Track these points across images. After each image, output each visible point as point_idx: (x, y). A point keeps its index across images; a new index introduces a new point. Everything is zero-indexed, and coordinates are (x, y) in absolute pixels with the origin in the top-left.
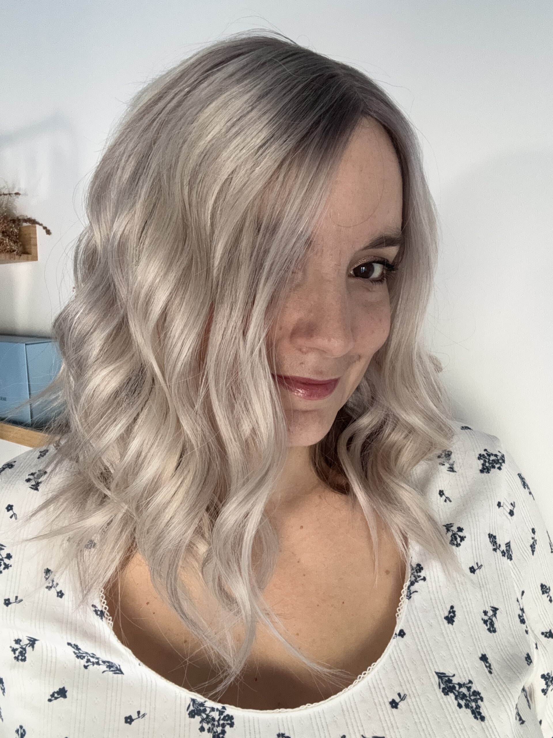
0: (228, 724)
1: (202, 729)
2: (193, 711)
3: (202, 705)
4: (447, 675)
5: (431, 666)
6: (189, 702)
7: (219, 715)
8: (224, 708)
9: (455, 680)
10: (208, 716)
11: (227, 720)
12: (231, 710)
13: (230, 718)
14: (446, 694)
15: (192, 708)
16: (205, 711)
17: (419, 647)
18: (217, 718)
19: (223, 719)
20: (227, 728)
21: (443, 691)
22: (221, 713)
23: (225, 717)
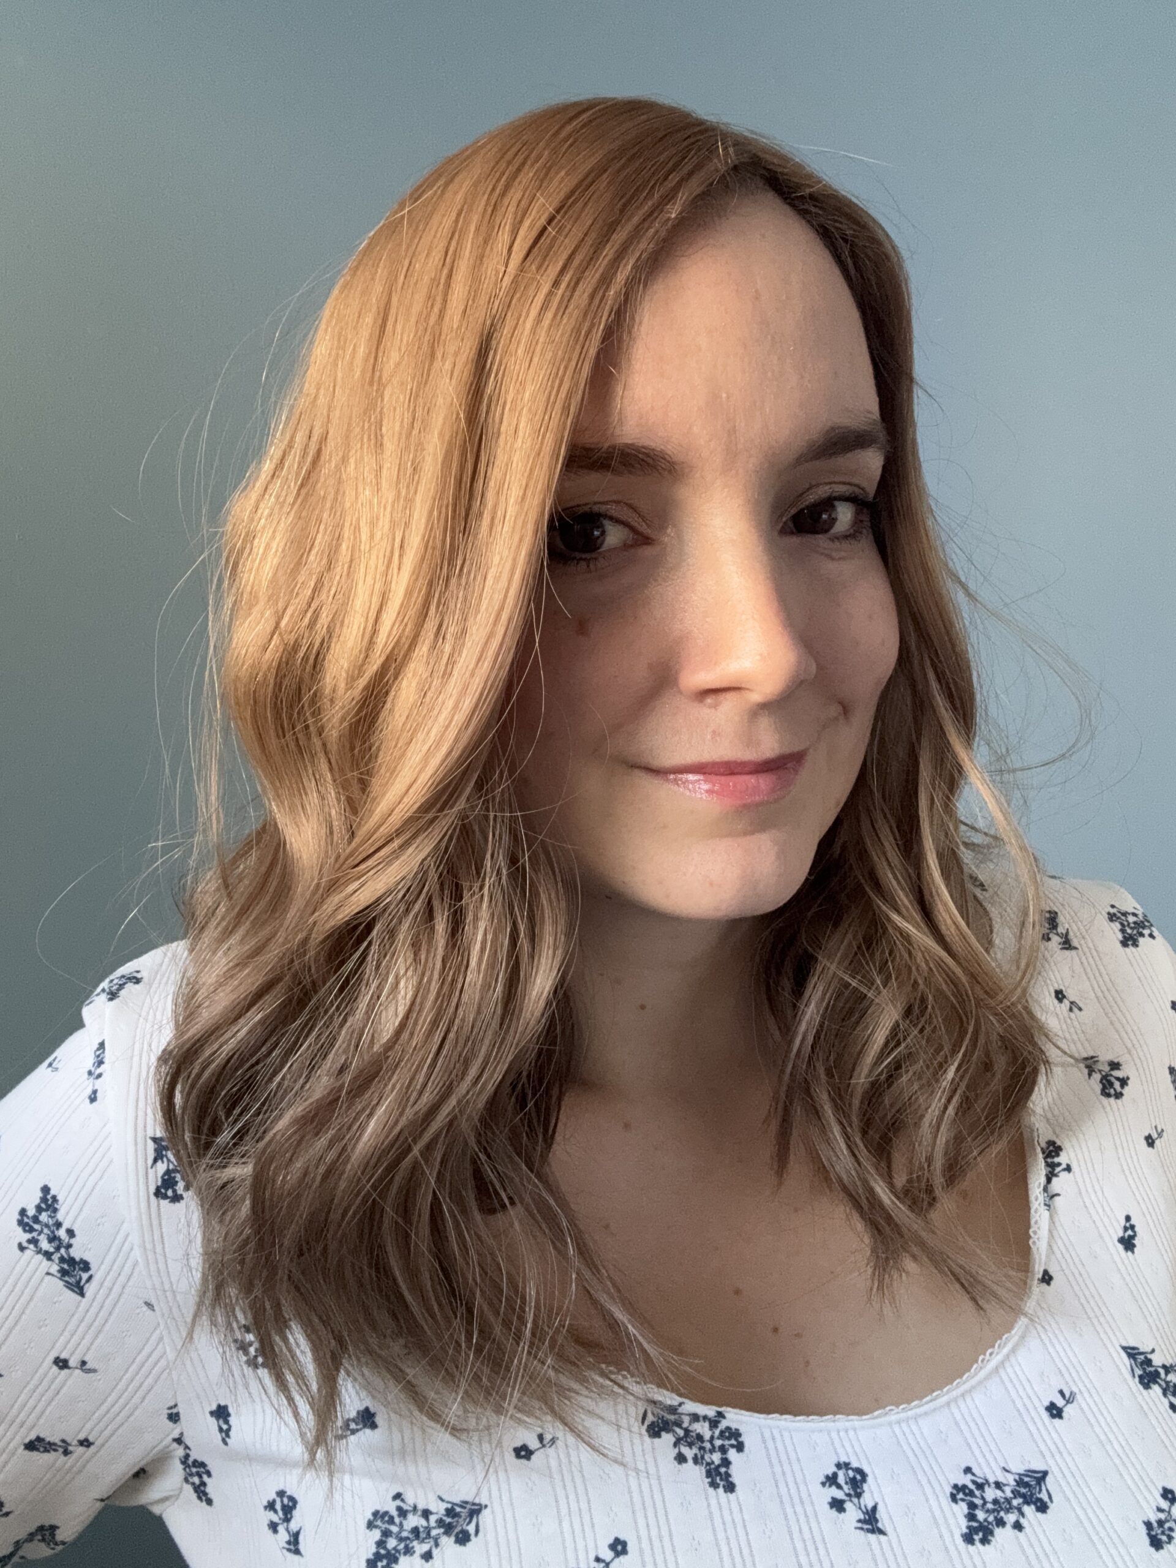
2: (654, 1424)
3: (674, 1410)
4: (1141, 1350)
5: (1111, 1333)
6: (643, 1406)
7: (712, 1429)
9: (1157, 1360)
10: (687, 1431)
13: (735, 1434)
14: (1147, 1386)
15: (651, 1418)
17: (1083, 1301)
19: (720, 1437)
20: (732, 1454)
21: (1141, 1382)
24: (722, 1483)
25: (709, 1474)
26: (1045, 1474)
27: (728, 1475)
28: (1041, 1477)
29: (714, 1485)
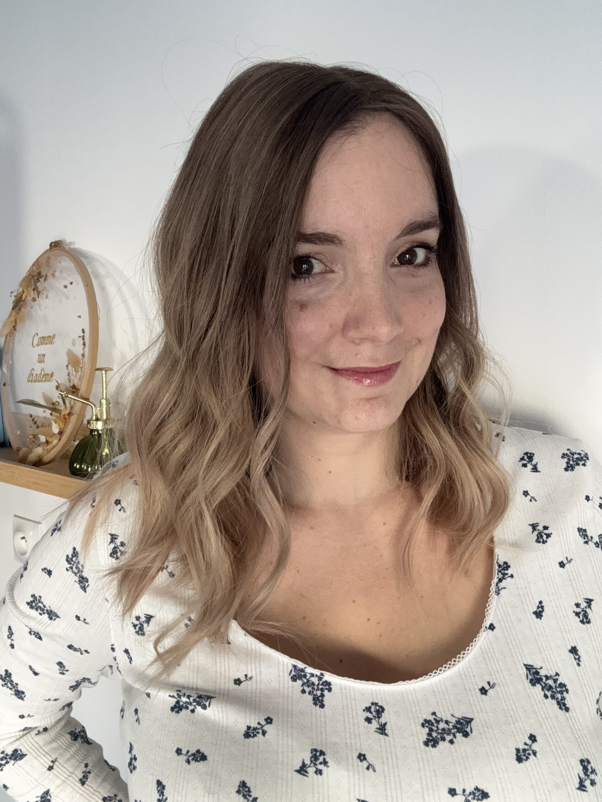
0: (327, 689)
2: (294, 675)
3: (302, 670)
4: (535, 667)
5: (519, 658)
6: (290, 667)
7: (318, 680)
8: (322, 674)
10: (308, 680)
11: (325, 686)
12: (329, 677)
13: (328, 684)
14: (533, 685)
15: (293, 673)
16: (305, 676)
17: (509, 641)
18: (316, 683)
19: (322, 684)
20: (326, 692)
21: (531, 681)
22: (320, 679)
23: (323, 682)
24: (319, 704)
25: (314, 699)
26: (472, 719)
27: (322, 701)
28: (469, 721)
29: (315, 704)
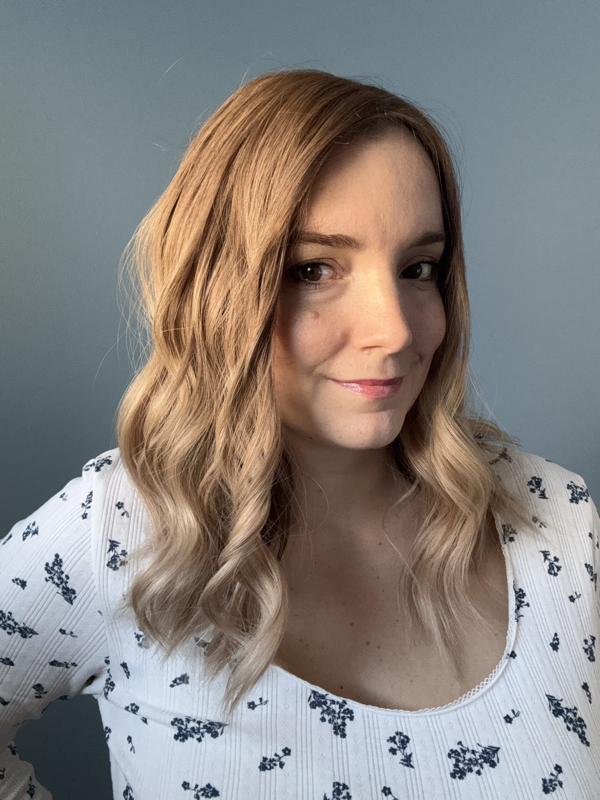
1: (323, 720)
4: (556, 698)
5: (542, 688)
6: (310, 693)
9: (563, 705)
13: (350, 712)
14: (556, 716)
17: (530, 670)
21: (554, 713)
25: (335, 728)
